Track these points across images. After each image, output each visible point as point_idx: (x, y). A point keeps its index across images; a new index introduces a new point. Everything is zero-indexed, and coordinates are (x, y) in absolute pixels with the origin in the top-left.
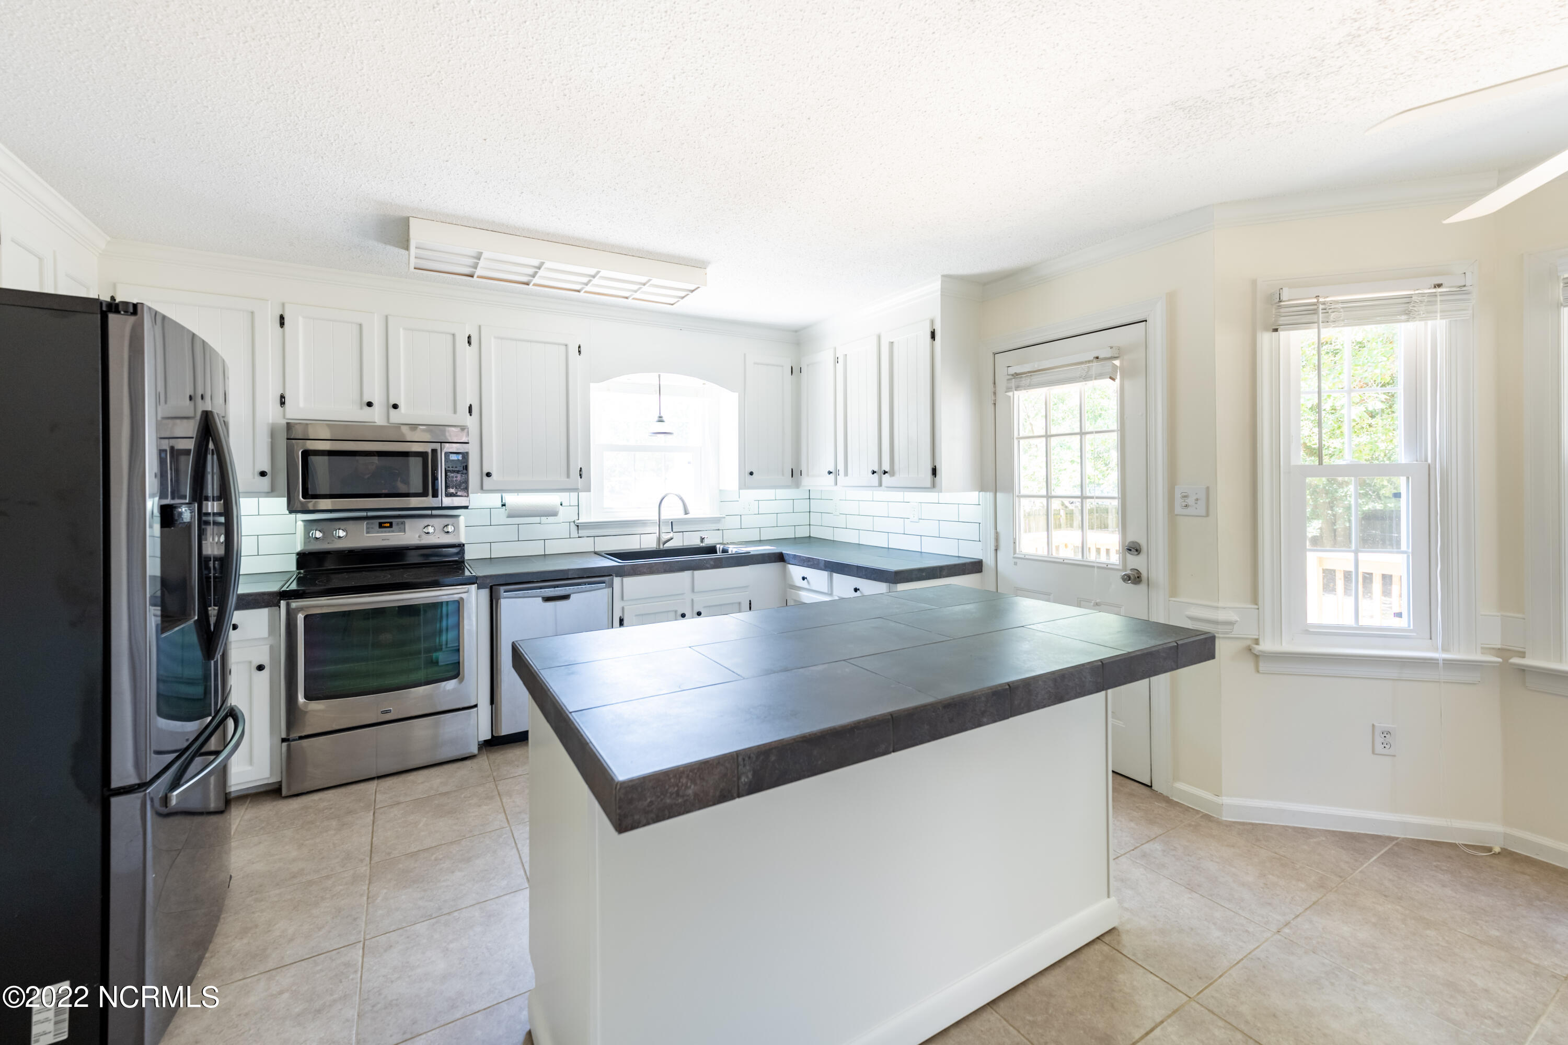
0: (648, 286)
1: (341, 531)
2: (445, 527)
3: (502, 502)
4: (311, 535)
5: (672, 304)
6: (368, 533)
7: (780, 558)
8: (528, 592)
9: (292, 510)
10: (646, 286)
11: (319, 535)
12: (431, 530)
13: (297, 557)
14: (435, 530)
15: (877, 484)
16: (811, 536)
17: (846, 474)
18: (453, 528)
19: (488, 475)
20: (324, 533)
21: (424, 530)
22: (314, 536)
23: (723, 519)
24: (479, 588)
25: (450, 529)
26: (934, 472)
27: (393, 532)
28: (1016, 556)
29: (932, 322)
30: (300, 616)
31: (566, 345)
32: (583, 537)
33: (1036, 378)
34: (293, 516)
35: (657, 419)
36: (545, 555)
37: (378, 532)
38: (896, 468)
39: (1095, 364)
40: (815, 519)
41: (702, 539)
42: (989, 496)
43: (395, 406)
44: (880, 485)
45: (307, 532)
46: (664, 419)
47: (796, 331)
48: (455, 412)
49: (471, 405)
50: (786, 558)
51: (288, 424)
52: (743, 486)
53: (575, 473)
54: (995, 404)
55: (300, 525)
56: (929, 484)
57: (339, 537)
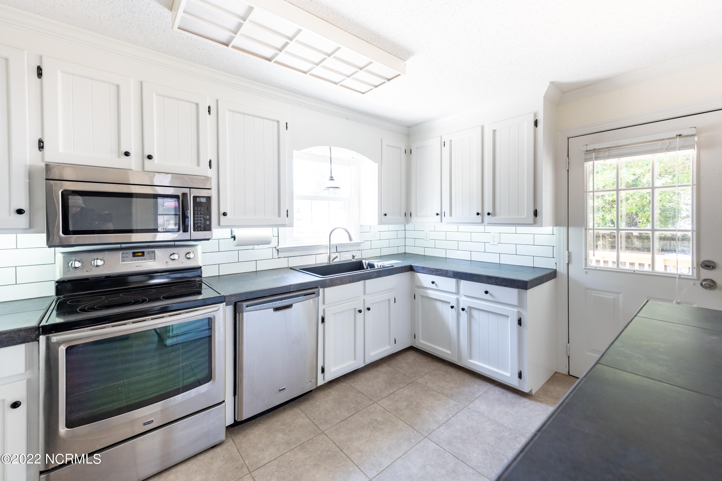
0: (363, 71)
1: (99, 261)
2: (188, 254)
3: (232, 235)
4: (70, 265)
5: (363, 93)
6: (123, 261)
7: (411, 269)
8: (263, 306)
9: (50, 244)
10: (362, 70)
11: (78, 264)
12: (176, 257)
13: (57, 284)
14: (179, 257)
15: (480, 221)
16: (406, 252)
17: (451, 215)
18: (193, 255)
19: (225, 214)
20: (83, 263)
21: (171, 257)
22: (73, 266)
23: (362, 244)
24: (226, 305)
25: (191, 255)
26: (536, 213)
27: (145, 259)
28: (587, 267)
29: (535, 115)
30: (62, 348)
31: (278, 122)
32: (281, 258)
33: (613, 152)
34: (53, 249)
35: (329, 178)
36: (256, 271)
37: (132, 260)
38: (497, 210)
39: (678, 139)
40: (408, 242)
41: (353, 257)
42: (563, 229)
43: (150, 157)
44: (483, 222)
45: (66, 263)
46: (334, 178)
47: (409, 127)
48: (198, 165)
49: (210, 160)
50: (415, 269)
51: (47, 165)
52: (381, 223)
53: (284, 213)
54: (568, 170)
55: (60, 257)
56: (531, 221)
57: (97, 266)
